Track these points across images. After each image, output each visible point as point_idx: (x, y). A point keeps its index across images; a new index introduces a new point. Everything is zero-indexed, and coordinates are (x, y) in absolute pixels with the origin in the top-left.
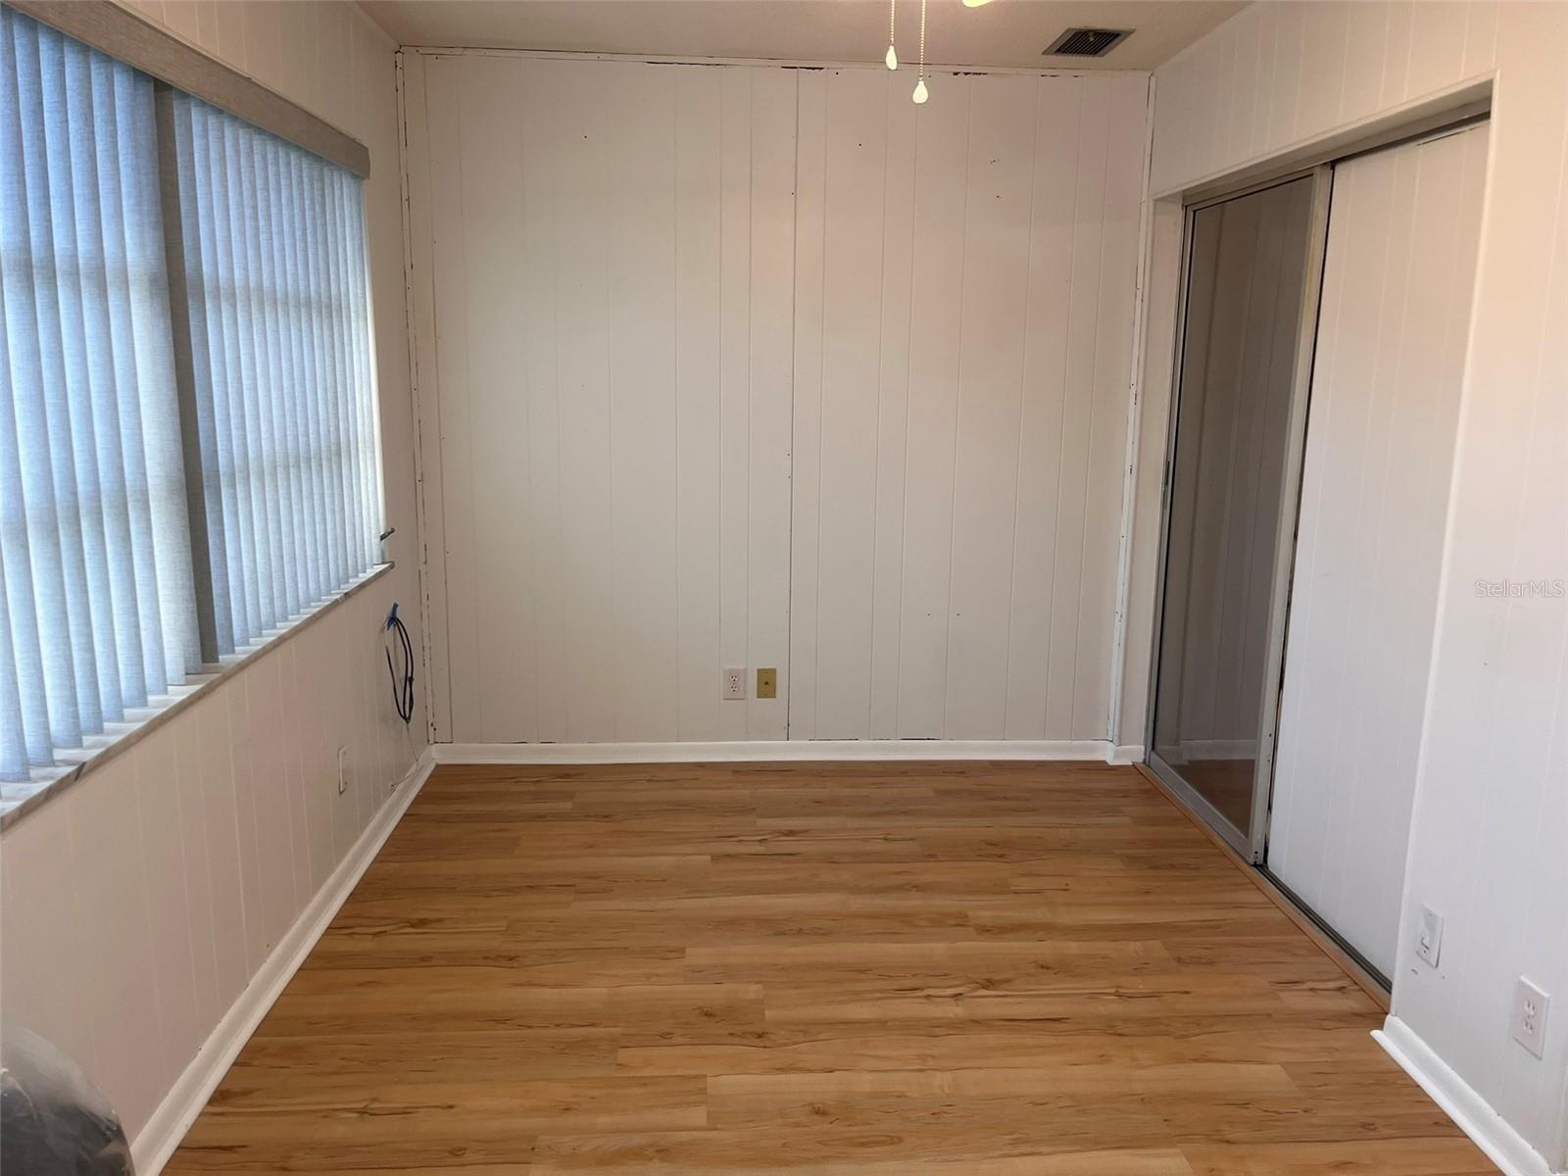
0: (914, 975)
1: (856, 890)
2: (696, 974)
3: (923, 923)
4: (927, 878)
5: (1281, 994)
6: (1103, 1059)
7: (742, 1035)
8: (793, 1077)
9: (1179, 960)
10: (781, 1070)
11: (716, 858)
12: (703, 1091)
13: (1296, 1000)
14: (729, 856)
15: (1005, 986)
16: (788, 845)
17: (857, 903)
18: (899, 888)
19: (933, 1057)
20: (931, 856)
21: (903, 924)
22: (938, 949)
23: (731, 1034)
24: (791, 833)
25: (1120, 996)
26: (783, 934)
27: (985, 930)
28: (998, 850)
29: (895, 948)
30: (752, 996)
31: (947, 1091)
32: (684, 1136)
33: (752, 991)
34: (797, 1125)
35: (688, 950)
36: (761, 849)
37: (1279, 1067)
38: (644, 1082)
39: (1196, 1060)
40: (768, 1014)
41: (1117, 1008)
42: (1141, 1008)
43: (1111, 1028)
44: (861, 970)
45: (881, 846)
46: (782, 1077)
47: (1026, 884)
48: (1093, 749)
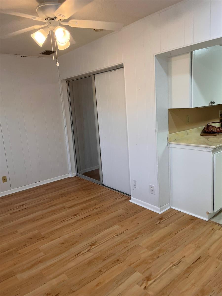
0: (63, 218)
1: (43, 210)
2: (22, 234)
3: (58, 210)
4: (54, 203)
5: (116, 200)
6: (99, 218)
7: (40, 239)
8: (54, 241)
9: (100, 201)
10: (51, 241)
11: (11, 214)
12: (39, 250)
13: (118, 200)
14: (13, 213)
15: (78, 214)
16: (24, 207)
17: (45, 211)
18: (50, 207)
19: (75, 228)
20: (52, 200)
21: (55, 212)
22: (64, 213)
23: (38, 240)
24: (23, 205)
25: (95, 209)
26: (35, 221)
27: (69, 208)
28: (62, 195)
29: (56, 216)
30: (37, 233)
31: (80, 232)
32: (41, 258)
33: (36, 232)
34: (60, 247)
35: (18, 231)
36: (19, 209)
37: (121, 210)
38: (27, 254)
39: (111, 213)
40: (42, 234)
41: (96, 211)
42: (99, 209)
43: (97, 214)
44: (53, 221)
45: (42, 201)
46: (52, 242)
47: (71, 199)
48: (67, 176)
